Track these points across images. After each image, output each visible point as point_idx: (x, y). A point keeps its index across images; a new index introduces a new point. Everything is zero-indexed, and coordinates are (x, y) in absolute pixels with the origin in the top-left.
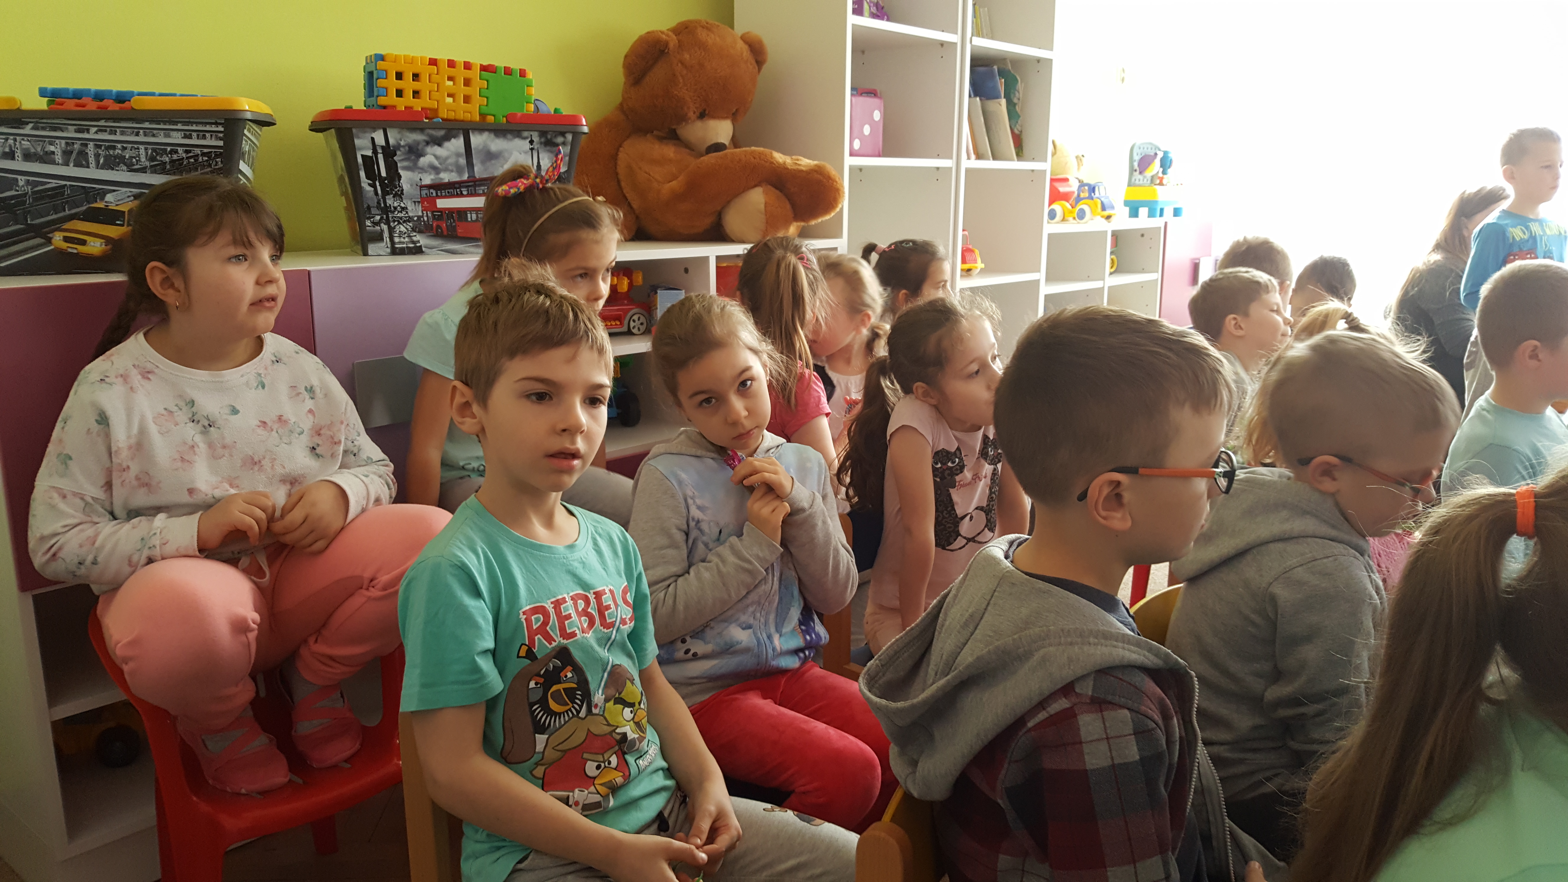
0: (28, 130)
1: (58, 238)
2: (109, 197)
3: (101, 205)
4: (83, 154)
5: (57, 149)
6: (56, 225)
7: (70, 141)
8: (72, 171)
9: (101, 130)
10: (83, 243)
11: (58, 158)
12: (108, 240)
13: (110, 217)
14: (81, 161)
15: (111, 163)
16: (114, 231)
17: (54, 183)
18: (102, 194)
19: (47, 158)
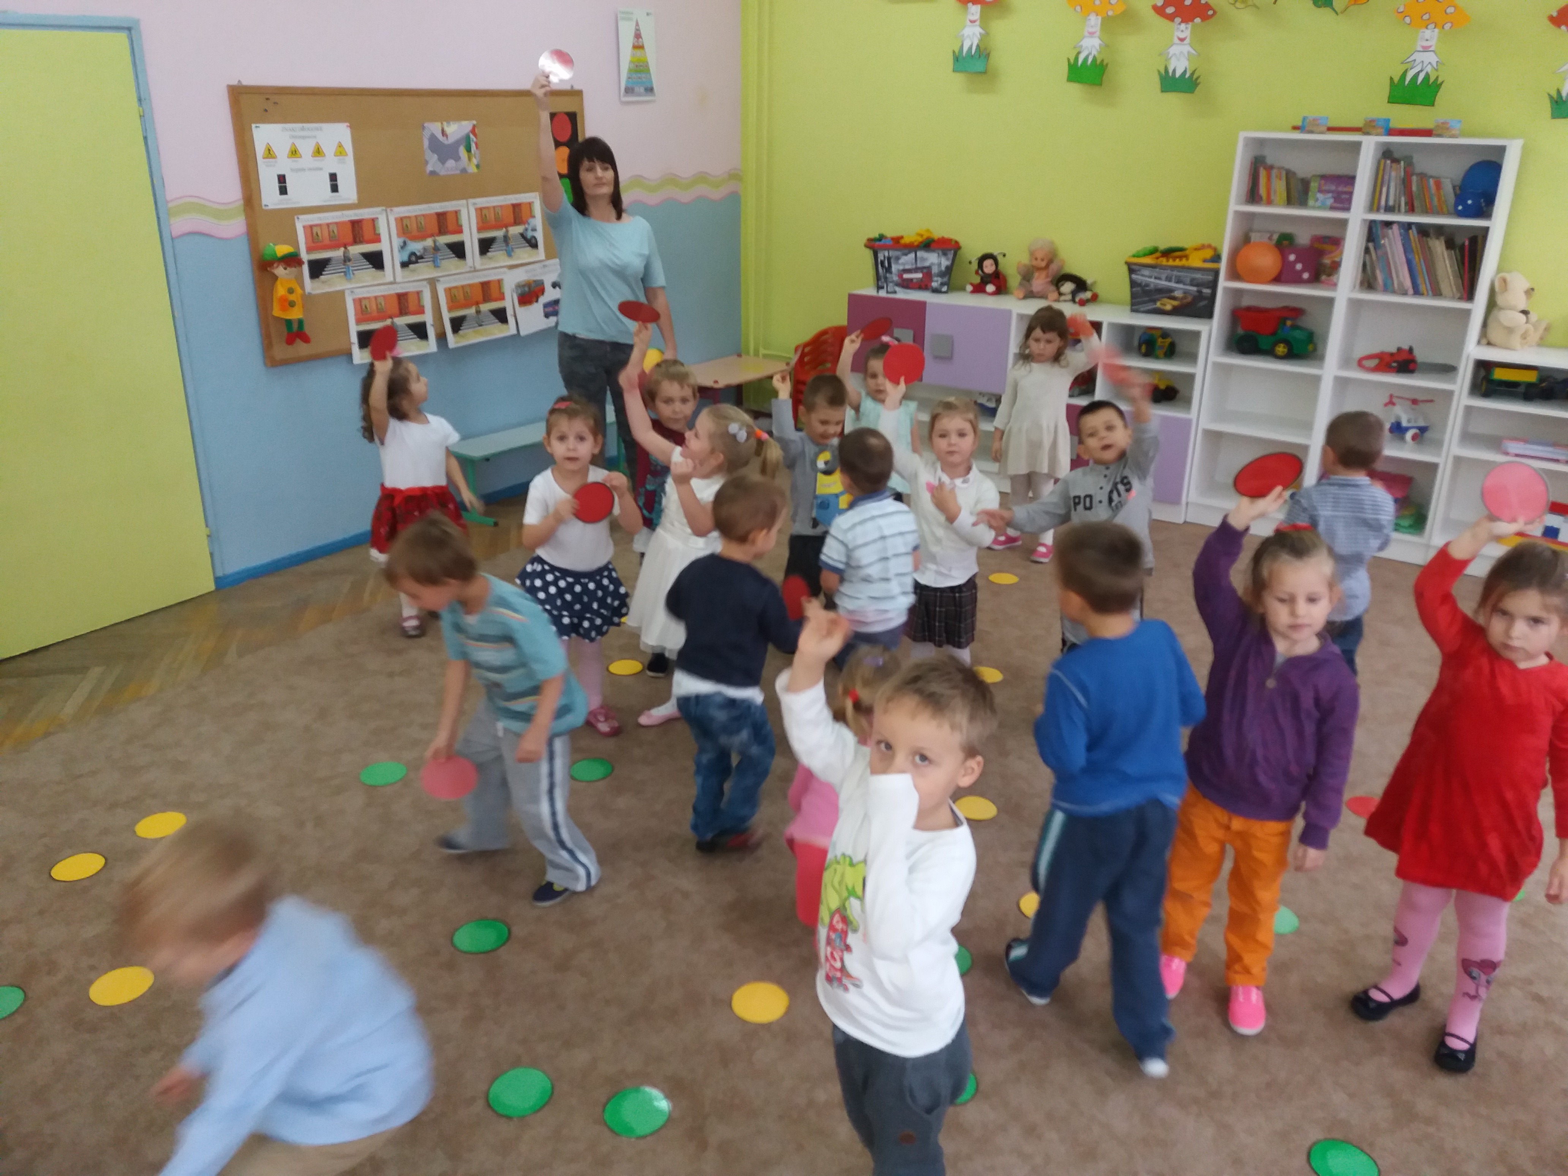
1: (1158, 304)
2: (1176, 292)
3: (1172, 294)
6: (1158, 300)
7: (1168, 274)
10: (1165, 306)
12: (1174, 306)
13: (1174, 298)
15: (1178, 282)
16: (1176, 303)
17: (1161, 287)
18: (1173, 291)
19: (1159, 279)
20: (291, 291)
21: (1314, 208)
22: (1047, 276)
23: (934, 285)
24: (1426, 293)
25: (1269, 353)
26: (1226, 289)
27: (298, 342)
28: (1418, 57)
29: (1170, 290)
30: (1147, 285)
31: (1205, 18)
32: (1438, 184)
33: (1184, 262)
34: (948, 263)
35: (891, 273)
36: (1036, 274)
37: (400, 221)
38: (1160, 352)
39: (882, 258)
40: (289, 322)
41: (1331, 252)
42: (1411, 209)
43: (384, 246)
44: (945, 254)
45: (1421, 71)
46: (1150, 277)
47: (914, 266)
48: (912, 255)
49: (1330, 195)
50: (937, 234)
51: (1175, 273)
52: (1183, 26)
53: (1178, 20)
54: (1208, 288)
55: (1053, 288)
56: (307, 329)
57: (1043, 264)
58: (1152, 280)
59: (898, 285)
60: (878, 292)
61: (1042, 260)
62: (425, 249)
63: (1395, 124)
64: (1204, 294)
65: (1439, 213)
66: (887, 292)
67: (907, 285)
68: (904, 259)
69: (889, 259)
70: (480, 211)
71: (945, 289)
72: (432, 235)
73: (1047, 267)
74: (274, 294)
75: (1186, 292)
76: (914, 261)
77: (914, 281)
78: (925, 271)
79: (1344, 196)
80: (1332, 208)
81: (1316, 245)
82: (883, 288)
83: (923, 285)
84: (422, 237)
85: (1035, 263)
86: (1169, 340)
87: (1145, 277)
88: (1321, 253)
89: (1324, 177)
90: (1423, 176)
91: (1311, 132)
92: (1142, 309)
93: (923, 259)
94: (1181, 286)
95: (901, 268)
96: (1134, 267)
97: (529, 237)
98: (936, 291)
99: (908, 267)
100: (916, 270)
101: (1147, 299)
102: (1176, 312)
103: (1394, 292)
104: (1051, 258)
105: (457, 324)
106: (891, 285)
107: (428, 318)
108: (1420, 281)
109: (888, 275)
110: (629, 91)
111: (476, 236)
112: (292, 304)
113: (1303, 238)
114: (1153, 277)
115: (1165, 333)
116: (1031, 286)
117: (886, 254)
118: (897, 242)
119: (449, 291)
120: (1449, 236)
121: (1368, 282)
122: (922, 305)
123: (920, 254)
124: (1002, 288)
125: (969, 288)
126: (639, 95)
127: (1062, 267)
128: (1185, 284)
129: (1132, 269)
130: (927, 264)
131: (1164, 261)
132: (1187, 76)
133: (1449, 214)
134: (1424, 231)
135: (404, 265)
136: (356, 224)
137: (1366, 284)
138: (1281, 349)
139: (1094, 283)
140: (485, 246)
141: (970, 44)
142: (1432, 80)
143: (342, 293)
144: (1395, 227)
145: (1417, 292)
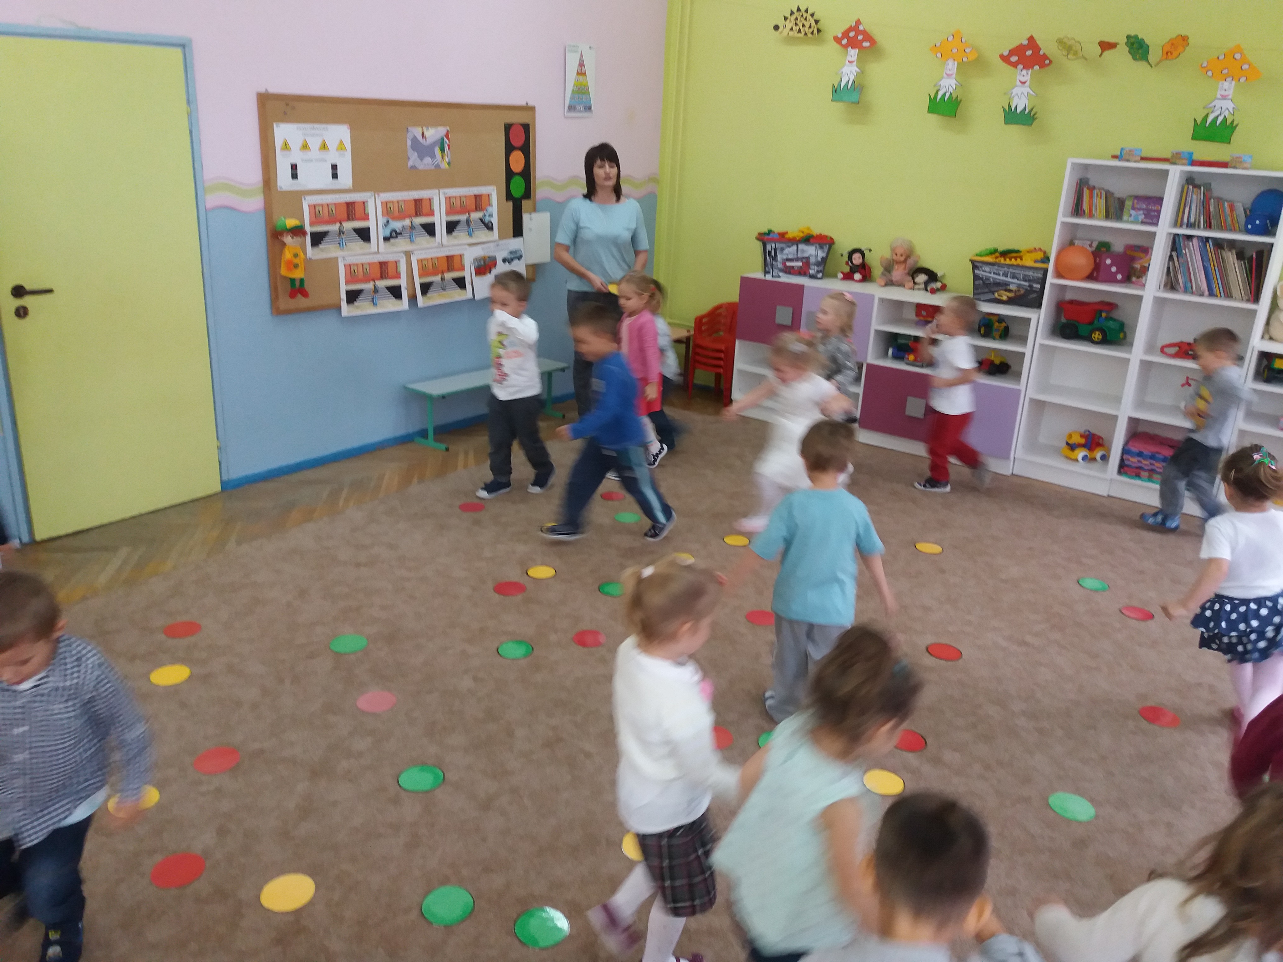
0: (996, 267)
1: (996, 295)
2: (1011, 286)
3: (1008, 288)
4: (1008, 275)
5: (1001, 273)
6: (997, 291)
7: (1005, 271)
8: (1004, 278)
9: (1015, 270)
10: (1002, 296)
12: (1009, 297)
13: (1010, 291)
14: (1007, 276)
15: (1013, 278)
16: (1011, 295)
17: (998, 281)
18: (1008, 285)
19: (999, 274)
20: (296, 256)
21: (1127, 222)
22: (905, 269)
23: (812, 272)
24: (1219, 295)
25: (1087, 338)
26: (1052, 285)
27: (299, 296)
28: (1218, 103)
29: (1006, 284)
30: (988, 279)
31: (1043, 66)
32: (1232, 208)
33: (1019, 262)
34: (824, 255)
35: (776, 261)
36: (896, 267)
37: (385, 204)
38: (996, 334)
39: (770, 250)
40: (292, 281)
41: (1141, 258)
42: (1209, 226)
43: (371, 224)
44: (821, 247)
45: (1220, 115)
46: (991, 273)
47: (796, 257)
48: (795, 247)
49: (1142, 212)
50: (816, 231)
51: (1011, 270)
52: (1024, 72)
53: (1020, 67)
54: (1037, 283)
55: (910, 278)
56: (307, 287)
57: (902, 259)
58: (992, 275)
59: (781, 270)
60: (765, 276)
61: (902, 255)
62: (403, 227)
63: (1196, 157)
64: (1034, 289)
65: (1233, 230)
66: (773, 276)
67: (789, 271)
68: (787, 250)
69: (775, 250)
70: (449, 199)
71: (820, 275)
72: (410, 216)
73: (905, 261)
74: (282, 258)
75: (1019, 286)
76: (796, 253)
77: (796, 268)
78: (804, 261)
79: (1153, 213)
80: (1143, 223)
81: (1129, 253)
82: (769, 272)
83: (802, 272)
84: (401, 217)
85: (895, 257)
86: (1004, 325)
87: (985, 273)
88: (1133, 259)
89: (1137, 198)
90: (1219, 200)
91: (1128, 160)
92: (982, 299)
93: (803, 251)
94: (1015, 281)
95: (785, 257)
96: (976, 264)
97: (486, 222)
98: (813, 277)
99: (790, 257)
100: (797, 259)
101: (987, 290)
102: (1010, 302)
103: (1192, 293)
104: (909, 254)
105: (426, 288)
106: (776, 271)
107: (403, 282)
108: (1214, 284)
109: (774, 263)
110: (571, 108)
111: (445, 219)
112: (296, 266)
113: (1118, 246)
114: (992, 273)
115: (1001, 319)
116: (891, 276)
117: (773, 245)
118: (782, 236)
119: (420, 262)
120: (1240, 250)
121: (1171, 284)
122: (801, 288)
123: (801, 246)
124: (867, 277)
125: (840, 276)
126: (580, 111)
127: (917, 262)
128: (1018, 279)
129: (975, 265)
130: (806, 255)
131: (1002, 260)
132: (1027, 111)
133: (1240, 231)
134: (1219, 244)
135: (386, 239)
136: (350, 206)
137: (1169, 286)
138: (1097, 336)
139: (944, 276)
140: (451, 227)
141: (847, 79)
142: (1229, 122)
143: (337, 259)
144: (1195, 241)
145: (1211, 294)
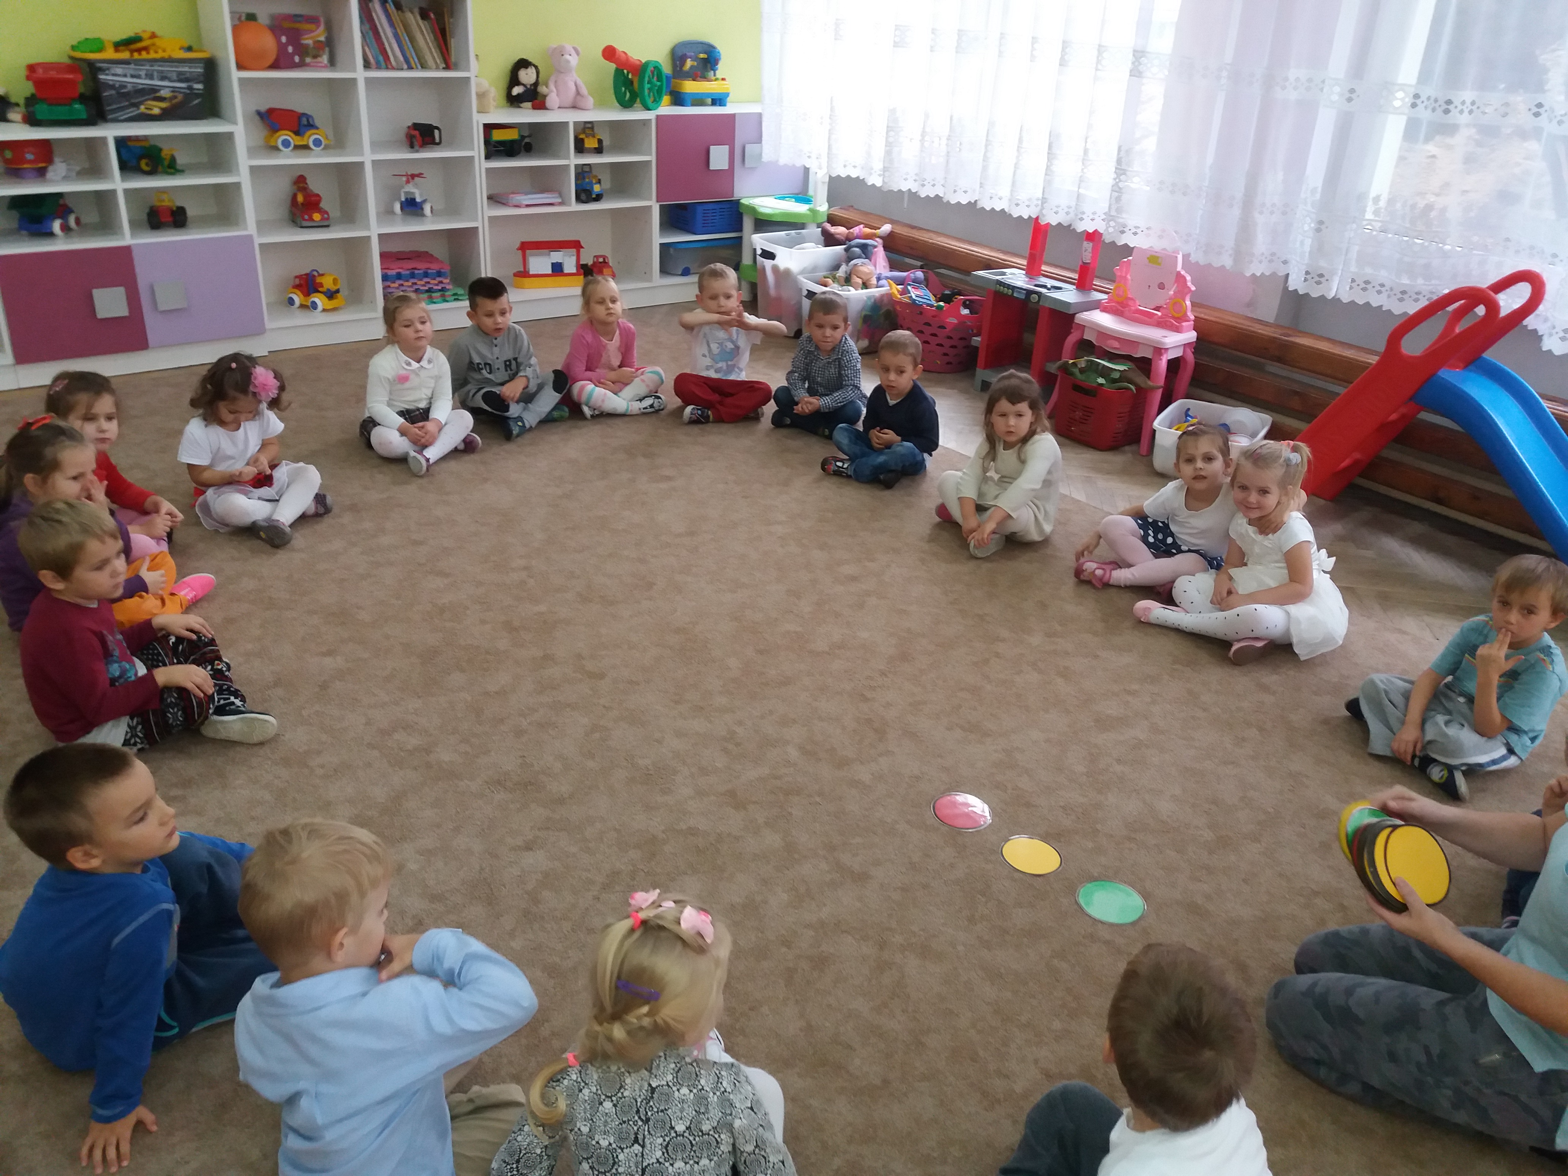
0: (132, 66)
1: (142, 108)
2: (162, 92)
3: (158, 95)
4: (152, 76)
5: (143, 73)
6: (141, 103)
7: (147, 70)
8: (148, 81)
9: (160, 66)
10: (151, 109)
11: (143, 76)
12: (162, 109)
13: (162, 99)
14: (152, 78)
15: (163, 78)
16: (164, 105)
17: (141, 87)
18: (158, 91)
24: (416, 65)
26: (239, 81)
29: (154, 90)
41: (311, 31)
64: (196, 92)
75: (174, 90)
94: (166, 83)
96: (98, 65)
101: (126, 103)
102: (166, 115)
103: (393, 67)
108: (409, 54)
128: (169, 80)
129: (96, 67)
145: (410, 68)
